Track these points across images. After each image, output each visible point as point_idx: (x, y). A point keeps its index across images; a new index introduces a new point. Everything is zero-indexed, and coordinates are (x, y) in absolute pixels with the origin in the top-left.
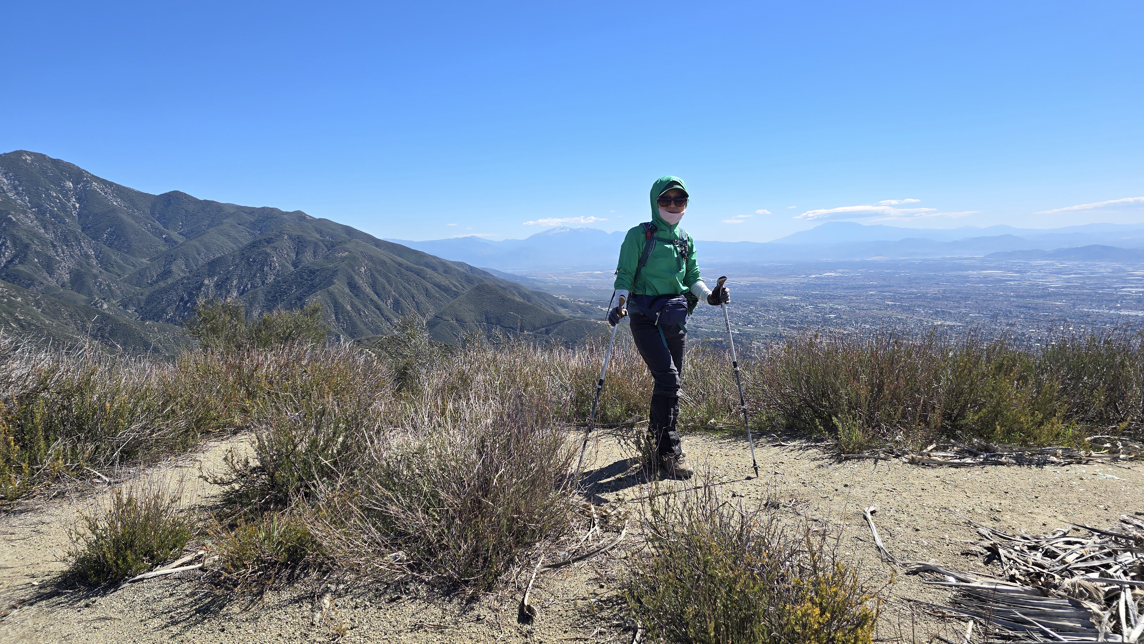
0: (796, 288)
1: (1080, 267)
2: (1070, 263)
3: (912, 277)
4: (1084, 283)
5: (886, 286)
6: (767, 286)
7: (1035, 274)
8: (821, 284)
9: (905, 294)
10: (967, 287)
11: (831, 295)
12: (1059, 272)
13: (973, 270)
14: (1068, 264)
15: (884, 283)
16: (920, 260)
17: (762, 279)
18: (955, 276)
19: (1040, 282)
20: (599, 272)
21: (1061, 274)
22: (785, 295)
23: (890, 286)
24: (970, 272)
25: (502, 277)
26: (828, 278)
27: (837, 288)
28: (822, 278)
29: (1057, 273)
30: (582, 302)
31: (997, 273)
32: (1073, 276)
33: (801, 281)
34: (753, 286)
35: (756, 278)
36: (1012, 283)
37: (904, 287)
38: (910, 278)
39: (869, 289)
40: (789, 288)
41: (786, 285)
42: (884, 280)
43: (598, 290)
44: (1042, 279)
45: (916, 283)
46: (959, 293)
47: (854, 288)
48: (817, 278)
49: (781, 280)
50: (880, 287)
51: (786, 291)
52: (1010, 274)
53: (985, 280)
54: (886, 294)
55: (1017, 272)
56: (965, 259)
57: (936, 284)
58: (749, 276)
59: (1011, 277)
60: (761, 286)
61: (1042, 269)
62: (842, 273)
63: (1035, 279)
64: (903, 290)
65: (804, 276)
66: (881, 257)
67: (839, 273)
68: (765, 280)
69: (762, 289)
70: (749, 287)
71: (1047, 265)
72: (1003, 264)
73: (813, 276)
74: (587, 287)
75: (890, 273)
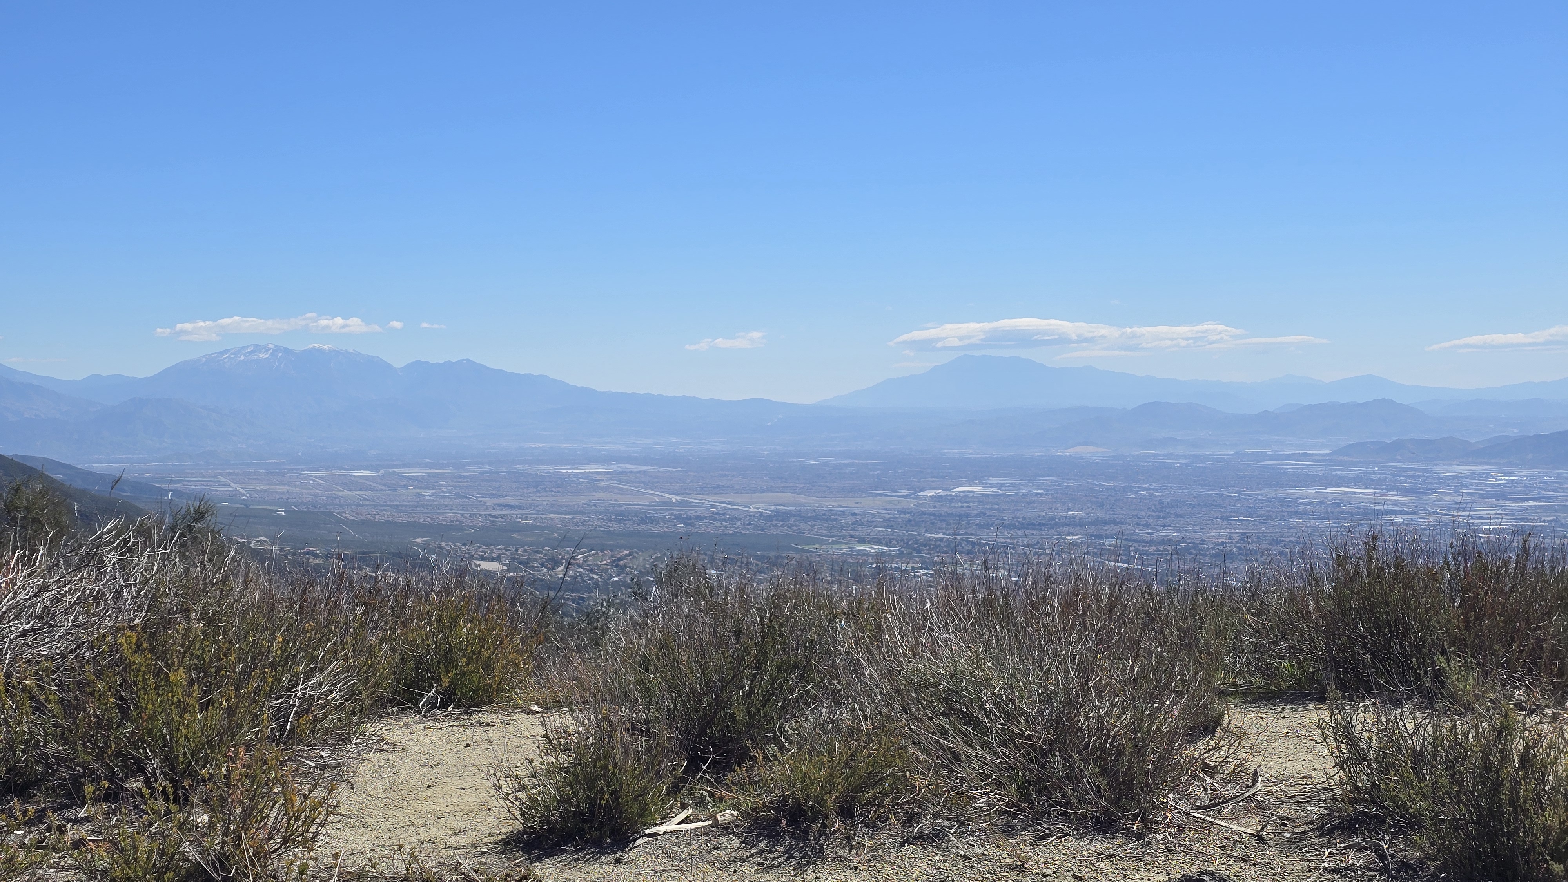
0: (889, 523)
1: (1545, 483)
2: (1524, 472)
3: (1166, 500)
4: (1556, 521)
5: (1106, 523)
6: (816, 518)
7: (1447, 498)
8: (950, 515)
9: (1151, 543)
10: (1295, 528)
11: (973, 544)
12: (1499, 494)
13: (1308, 486)
14: (1521, 474)
15: (1100, 514)
16: (1185, 457)
17: (802, 499)
18: (1269, 500)
19: (1462, 517)
20: (367, 473)
21: (1504, 497)
22: (862, 541)
23: (1115, 523)
24: (1301, 491)
26: (965, 498)
27: (987, 526)
28: (951, 499)
29: (1497, 497)
30: (316, 556)
31: (1363, 494)
32: (1532, 503)
33: (899, 506)
34: (780, 516)
35: (788, 497)
36: (1398, 519)
37: (1147, 526)
38: (1161, 502)
39: (1065, 530)
40: (870, 523)
41: (863, 515)
42: (1101, 505)
43: (363, 522)
44: (1464, 509)
45: (1177, 516)
46: (1277, 543)
47: (1029, 525)
48: (937, 498)
49: (849, 503)
50: (1091, 524)
51: (862, 532)
52: (1391, 496)
53: (1335, 511)
54: (1108, 542)
55: (1407, 492)
56: (1289, 457)
57: (1222, 518)
58: (770, 490)
59: (1396, 503)
60: (802, 517)
61: (1462, 486)
62: (1000, 486)
63: (1449, 509)
64: (1144, 534)
65: (905, 493)
66: (1091, 449)
67: (992, 485)
68: (812, 502)
69: (803, 525)
70: (769, 518)
71: (1473, 475)
72: (1374, 473)
73: (931, 493)
74: (330, 514)
75: (1114, 488)
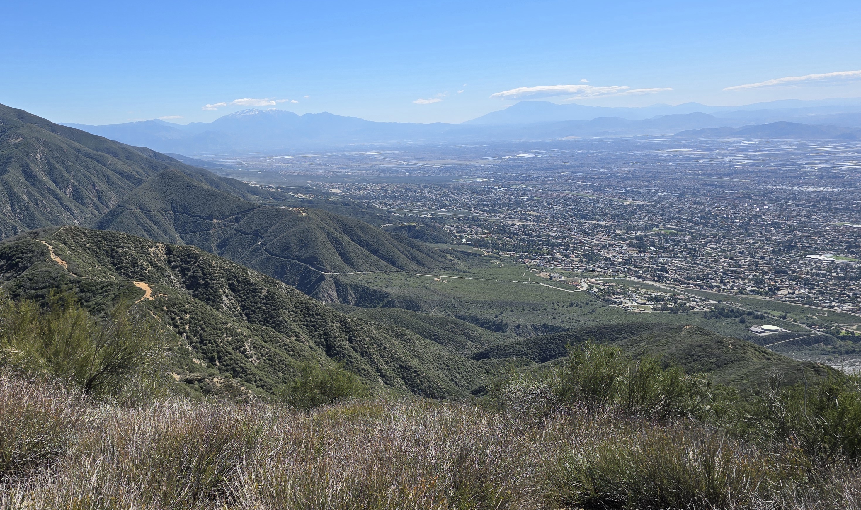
0: (490, 170)
1: (766, 144)
2: (757, 140)
3: (603, 157)
4: (769, 160)
5: (578, 167)
6: (460, 169)
7: (722, 152)
8: (515, 166)
9: (596, 174)
10: (657, 166)
11: (524, 177)
12: (745, 150)
13: (663, 149)
14: (755, 141)
15: (576, 163)
16: (612, 139)
17: (455, 162)
18: (646, 155)
19: (728, 159)
20: (290, 157)
21: (747, 151)
22: (479, 177)
23: (582, 167)
24: (660, 151)
25: (188, 163)
26: (521, 159)
27: (529, 170)
28: (515, 160)
29: (744, 151)
30: (273, 188)
31: (686, 151)
32: (759, 153)
33: (494, 163)
34: (446, 169)
35: (449, 161)
36: (700, 161)
37: (595, 167)
38: (601, 158)
39: (561, 170)
40: (482, 170)
41: (480, 167)
42: (576, 160)
43: (289, 175)
44: (730, 156)
45: (607, 163)
46: (649, 172)
47: (547, 169)
48: (510, 159)
49: (474, 162)
50: (572, 167)
51: (479, 174)
52: (699, 152)
53: (674, 158)
54: (578, 174)
55: (705, 150)
56: (655, 138)
57: (626, 163)
58: (443, 159)
59: (700, 155)
60: (455, 168)
61: (729, 147)
62: (535, 154)
63: (723, 156)
64: (594, 171)
65: (497, 157)
66: (573, 137)
67: (532, 153)
68: (459, 163)
69: (455, 172)
70: (442, 169)
71: (734, 142)
72: (692, 143)
73: (507, 158)
74: (278, 173)
75: (582, 153)
